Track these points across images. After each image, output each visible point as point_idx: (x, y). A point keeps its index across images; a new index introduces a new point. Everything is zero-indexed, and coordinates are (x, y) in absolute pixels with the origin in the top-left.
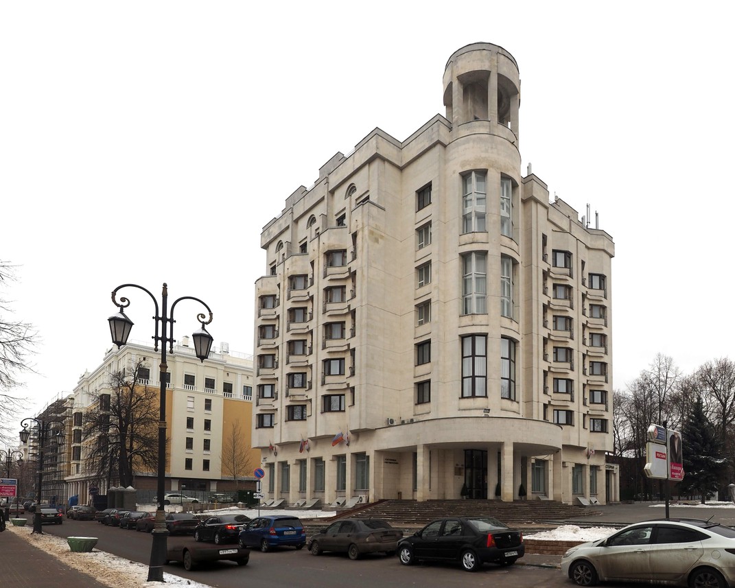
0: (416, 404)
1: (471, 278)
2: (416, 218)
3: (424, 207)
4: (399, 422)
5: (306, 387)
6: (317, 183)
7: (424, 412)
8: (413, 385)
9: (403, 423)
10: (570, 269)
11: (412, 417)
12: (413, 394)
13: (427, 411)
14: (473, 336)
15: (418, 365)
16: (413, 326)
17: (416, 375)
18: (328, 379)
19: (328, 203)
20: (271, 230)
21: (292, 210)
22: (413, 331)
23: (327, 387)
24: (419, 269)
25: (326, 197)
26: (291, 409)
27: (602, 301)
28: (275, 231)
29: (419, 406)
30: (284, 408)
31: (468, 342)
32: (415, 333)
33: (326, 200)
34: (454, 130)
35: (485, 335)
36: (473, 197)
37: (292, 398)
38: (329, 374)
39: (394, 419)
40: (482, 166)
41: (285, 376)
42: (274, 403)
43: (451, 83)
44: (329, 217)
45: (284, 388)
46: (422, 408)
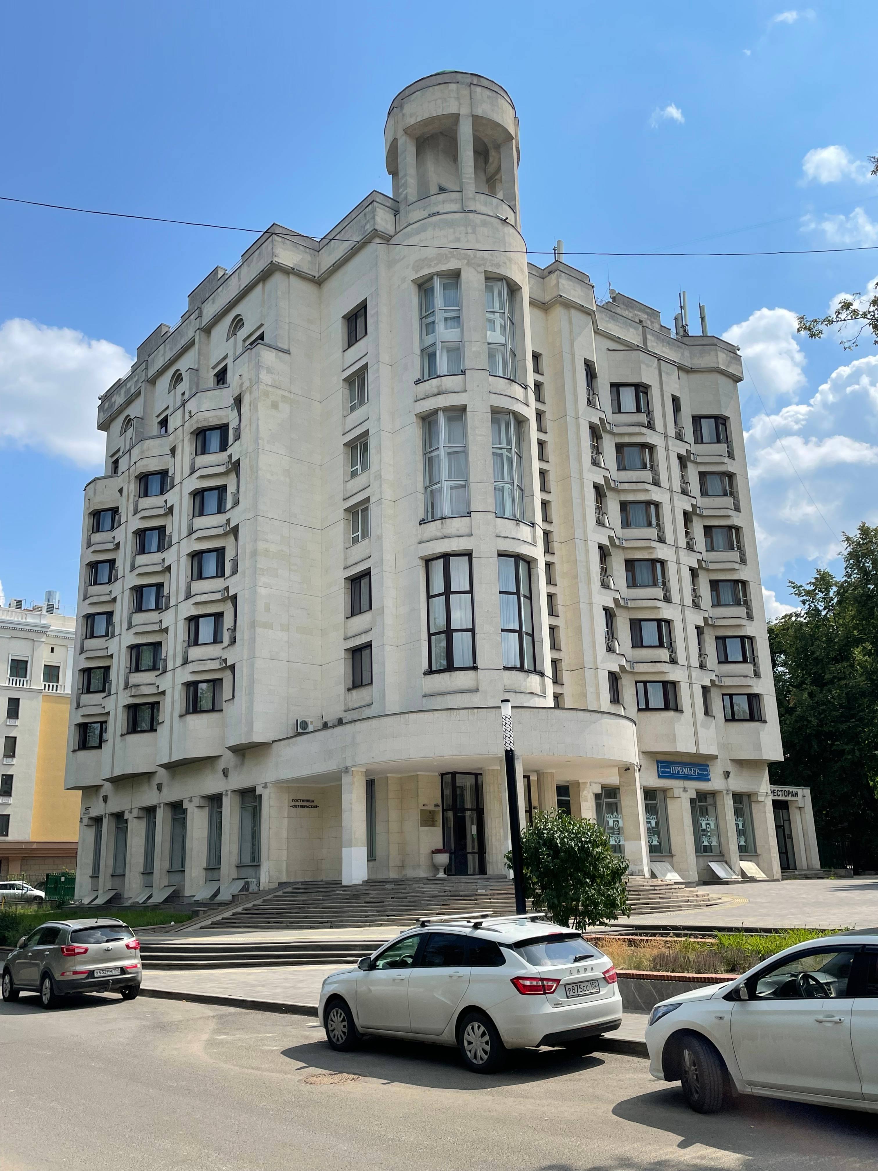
0: (349, 690)
1: (438, 455)
2: (343, 362)
3: (357, 341)
4: (319, 726)
5: (159, 669)
6: (185, 318)
7: (363, 704)
8: (342, 654)
9: (325, 726)
10: (649, 414)
11: (341, 715)
12: (342, 671)
13: (367, 701)
14: (446, 557)
15: (353, 615)
16: (341, 547)
17: (349, 635)
18: (195, 653)
19: (199, 349)
20: (113, 400)
21: (147, 365)
22: (342, 556)
23: (191, 667)
24: (351, 446)
25: (197, 340)
26: (133, 710)
27: (723, 463)
28: (119, 400)
29: (354, 692)
30: (120, 709)
31: (438, 567)
32: (346, 558)
33: (197, 346)
34: (402, 211)
35: (469, 554)
36: (439, 317)
37: (134, 691)
38: (196, 643)
39: (308, 720)
40: (452, 265)
41: (124, 650)
42: (105, 702)
43: (395, 140)
44: (203, 373)
45: (123, 672)
46: (360, 696)
